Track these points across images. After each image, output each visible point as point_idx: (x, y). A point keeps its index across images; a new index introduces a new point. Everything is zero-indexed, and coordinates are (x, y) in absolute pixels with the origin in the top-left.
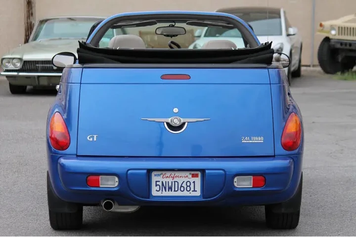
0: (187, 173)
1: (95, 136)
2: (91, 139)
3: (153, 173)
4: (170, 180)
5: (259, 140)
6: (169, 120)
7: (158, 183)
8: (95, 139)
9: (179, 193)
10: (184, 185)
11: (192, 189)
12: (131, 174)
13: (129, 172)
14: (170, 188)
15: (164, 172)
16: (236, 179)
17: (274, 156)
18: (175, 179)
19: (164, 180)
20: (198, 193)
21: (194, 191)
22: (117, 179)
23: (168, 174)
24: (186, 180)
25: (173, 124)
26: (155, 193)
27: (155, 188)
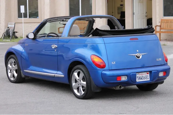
0: (145, 73)
1: (115, 62)
2: (113, 63)
3: (137, 74)
4: (141, 76)
6: (137, 55)
7: (138, 77)
8: (115, 63)
9: (144, 80)
10: (145, 77)
11: (147, 78)
12: (132, 74)
13: (131, 74)
14: (141, 79)
15: (139, 73)
16: (159, 74)
18: (143, 75)
19: (139, 76)
20: (149, 80)
21: (148, 79)
22: (126, 77)
23: (140, 74)
24: (145, 75)
25: (138, 56)
26: (137, 81)
27: (137, 79)
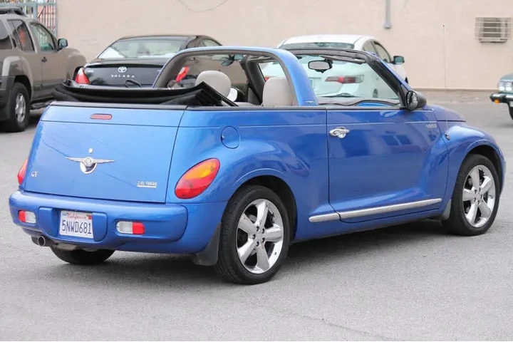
0: (85, 215)
1: (36, 173)
2: (33, 176)
3: (62, 212)
4: (73, 220)
5: (152, 185)
6: (84, 160)
7: (64, 223)
9: (79, 234)
10: (82, 227)
11: (88, 231)
12: (42, 211)
13: (40, 209)
14: (72, 228)
15: (69, 212)
16: (118, 224)
17: (164, 203)
18: (77, 220)
19: (69, 220)
20: (91, 236)
21: (89, 233)
22: (34, 216)
23: (72, 213)
24: (84, 221)
26: (62, 232)
27: (62, 227)
